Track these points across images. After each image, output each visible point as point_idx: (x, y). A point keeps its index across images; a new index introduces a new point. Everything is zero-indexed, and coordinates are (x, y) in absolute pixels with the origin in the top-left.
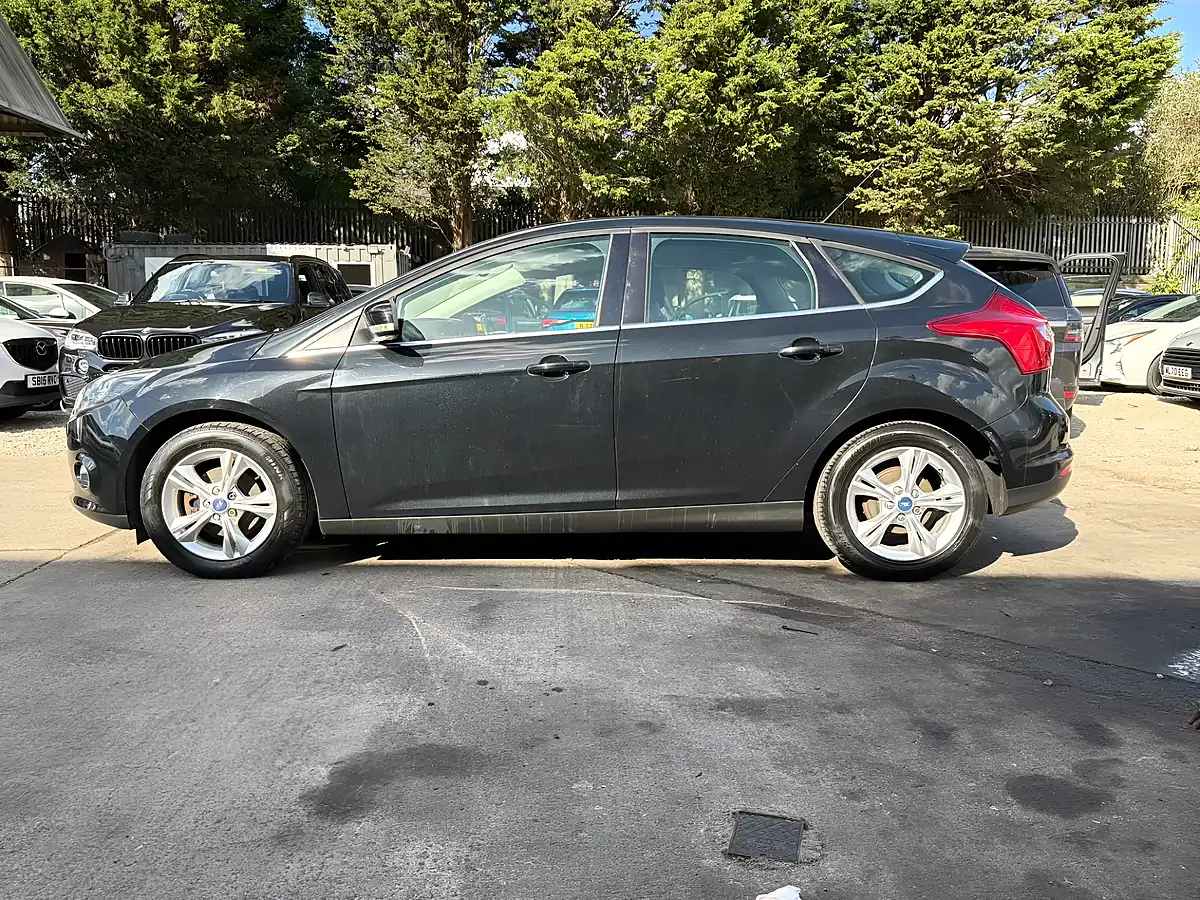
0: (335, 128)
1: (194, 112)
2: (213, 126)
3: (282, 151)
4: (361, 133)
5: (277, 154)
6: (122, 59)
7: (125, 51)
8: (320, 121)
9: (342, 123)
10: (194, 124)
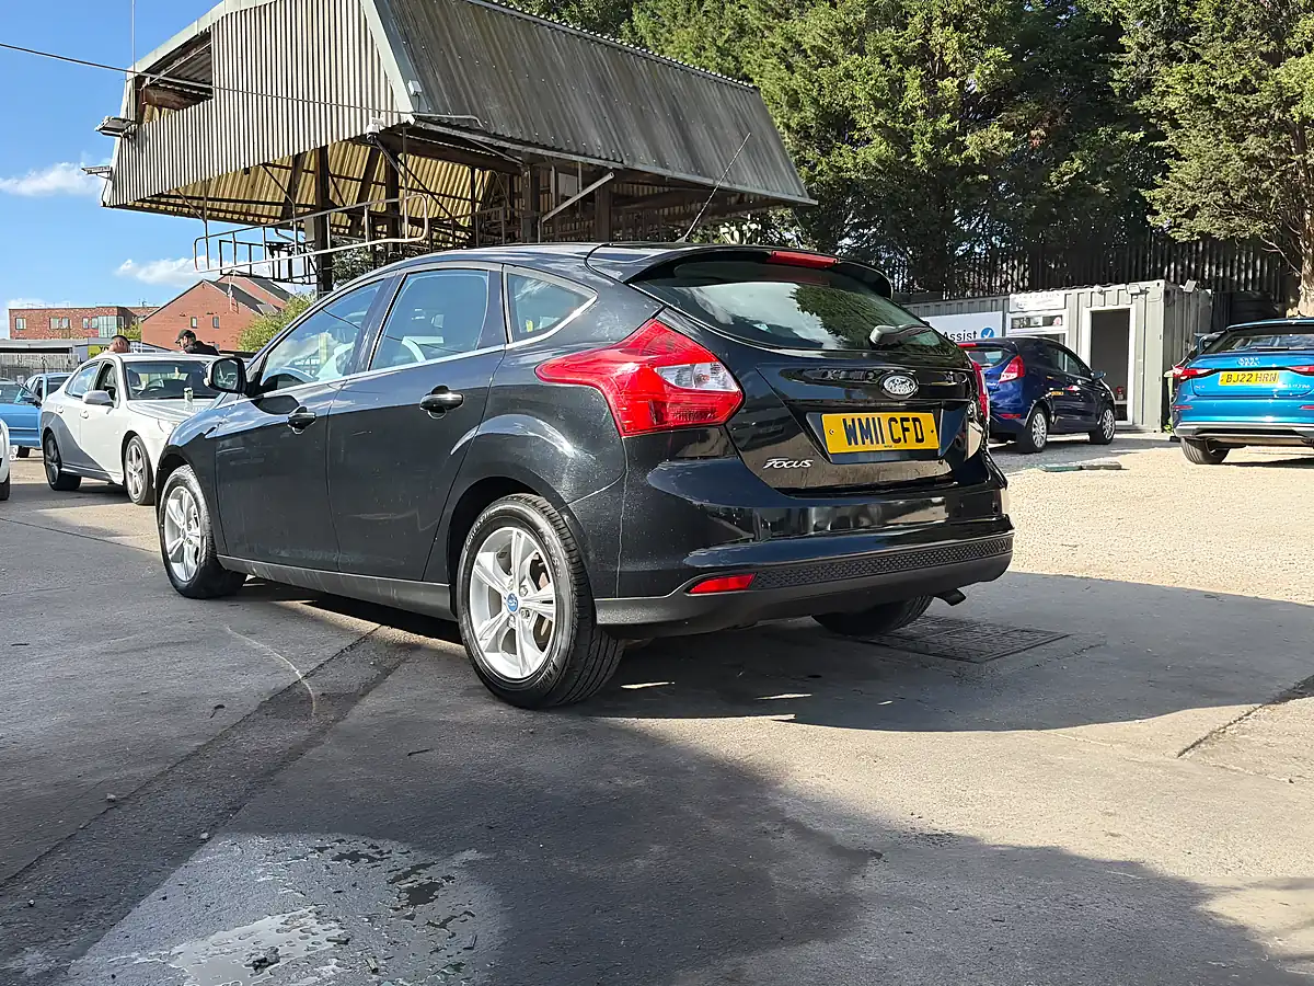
0: (1129, 144)
1: (949, 156)
2: (969, 168)
3: (1058, 183)
4: (1163, 144)
5: (1052, 186)
6: (876, 113)
7: (879, 104)
8: (1113, 137)
9: (1138, 136)
10: (947, 168)
